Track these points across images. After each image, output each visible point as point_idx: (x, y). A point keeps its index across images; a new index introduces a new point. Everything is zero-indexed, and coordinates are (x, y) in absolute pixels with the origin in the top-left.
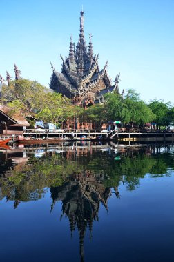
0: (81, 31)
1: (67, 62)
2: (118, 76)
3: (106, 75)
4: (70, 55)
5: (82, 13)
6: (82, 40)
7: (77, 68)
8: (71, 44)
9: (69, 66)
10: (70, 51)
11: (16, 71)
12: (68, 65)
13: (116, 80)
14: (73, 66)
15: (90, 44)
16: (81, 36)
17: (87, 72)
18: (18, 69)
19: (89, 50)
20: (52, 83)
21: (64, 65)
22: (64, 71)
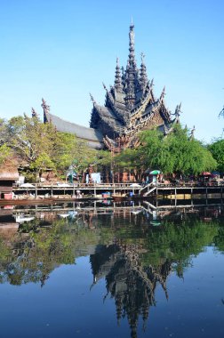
0: (131, 50)
1: (112, 91)
2: (179, 107)
3: (162, 105)
4: (116, 82)
5: (131, 28)
6: (132, 63)
7: (125, 99)
8: (117, 68)
9: (114, 97)
10: (117, 77)
11: (44, 106)
12: (114, 95)
13: (177, 113)
14: (120, 97)
15: (142, 66)
16: (130, 57)
17: (138, 103)
18: (47, 104)
19: (141, 74)
20: (92, 119)
21: (107, 97)
22: (109, 105)
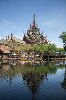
0: (34, 21)
1: (29, 31)
2: (47, 36)
3: (42, 35)
4: (30, 29)
5: (34, 15)
8: (30, 25)
10: (30, 27)
13: (46, 38)
14: (31, 33)
15: (37, 25)
16: (34, 22)
18: (12, 34)
19: (37, 27)
22: (28, 35)
